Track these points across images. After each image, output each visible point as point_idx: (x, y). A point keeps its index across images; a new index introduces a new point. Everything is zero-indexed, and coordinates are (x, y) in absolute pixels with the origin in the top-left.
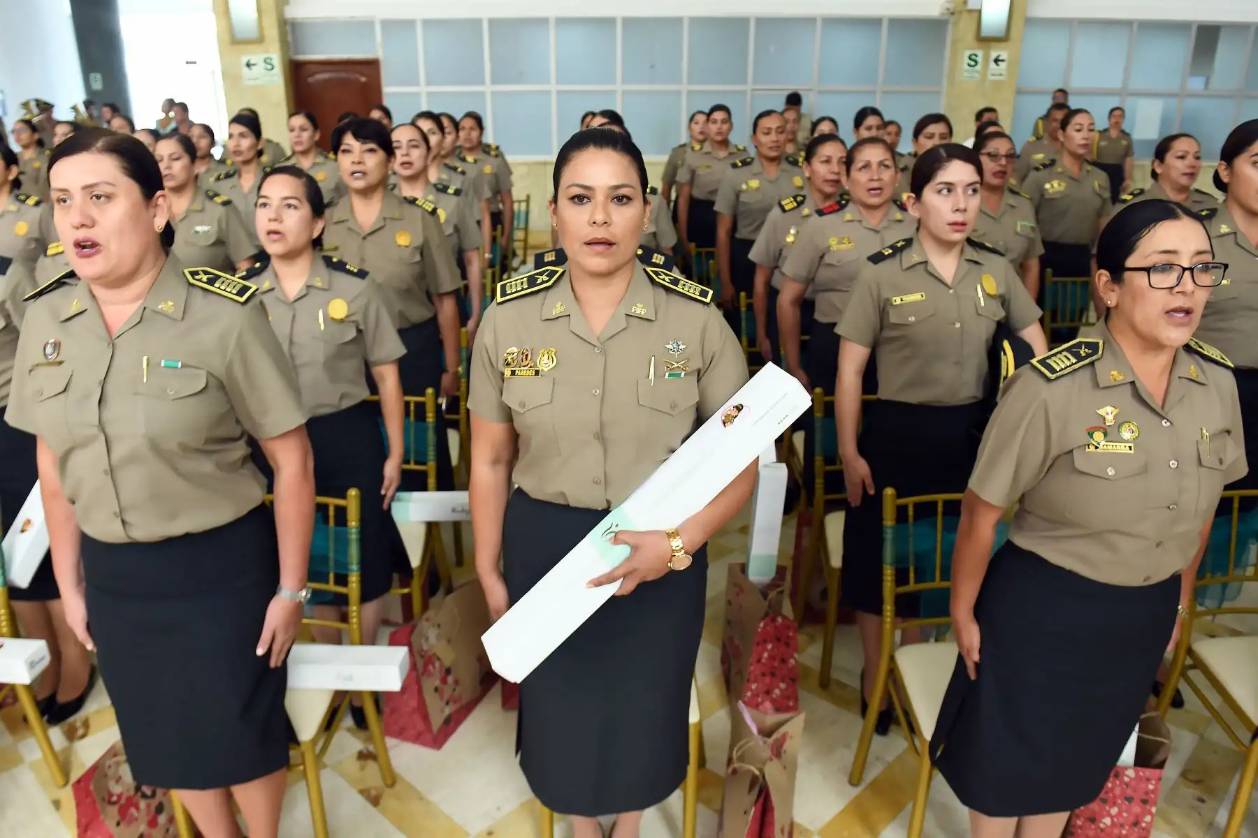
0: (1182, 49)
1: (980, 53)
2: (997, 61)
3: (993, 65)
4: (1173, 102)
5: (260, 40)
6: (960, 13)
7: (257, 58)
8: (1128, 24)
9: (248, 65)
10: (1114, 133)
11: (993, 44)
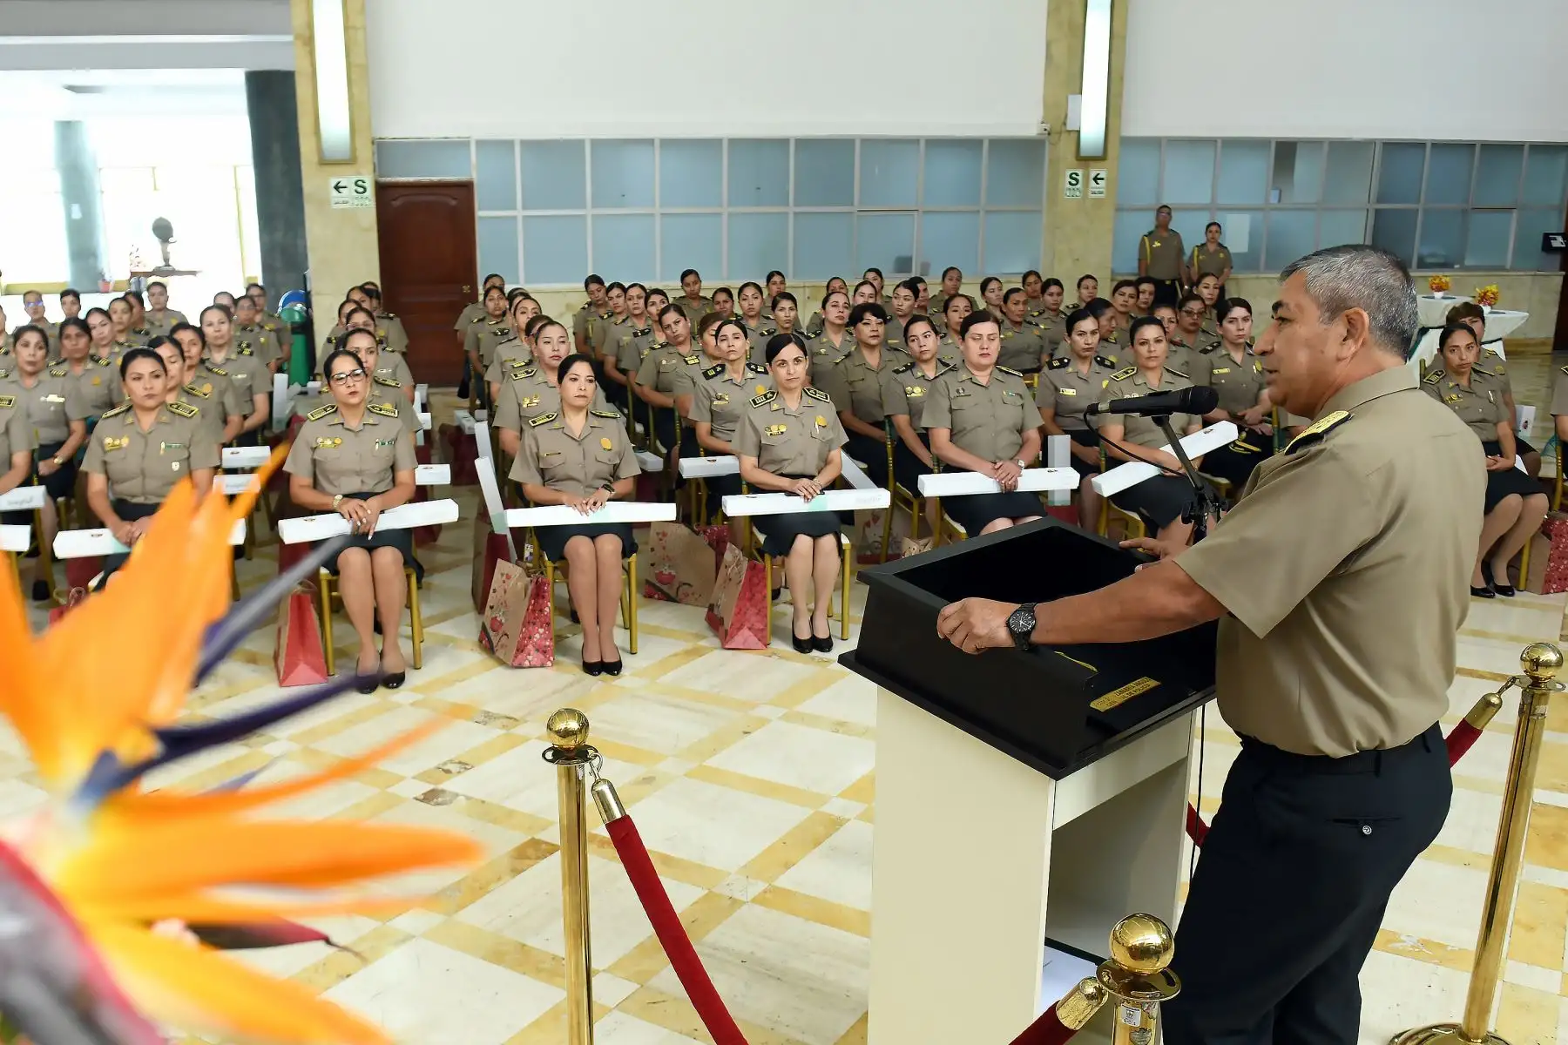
0: (1261, 166)
1: (1080, 172)
2: (1096, 179)
3: (1093, 183)
4: (1260, 215)
5: (350, 161)
6: (1060, 133)
7: (348, 181)
8: (1211, 142)
9: (337, 188)
10: (1212, 247)
11: (1092, 163)
